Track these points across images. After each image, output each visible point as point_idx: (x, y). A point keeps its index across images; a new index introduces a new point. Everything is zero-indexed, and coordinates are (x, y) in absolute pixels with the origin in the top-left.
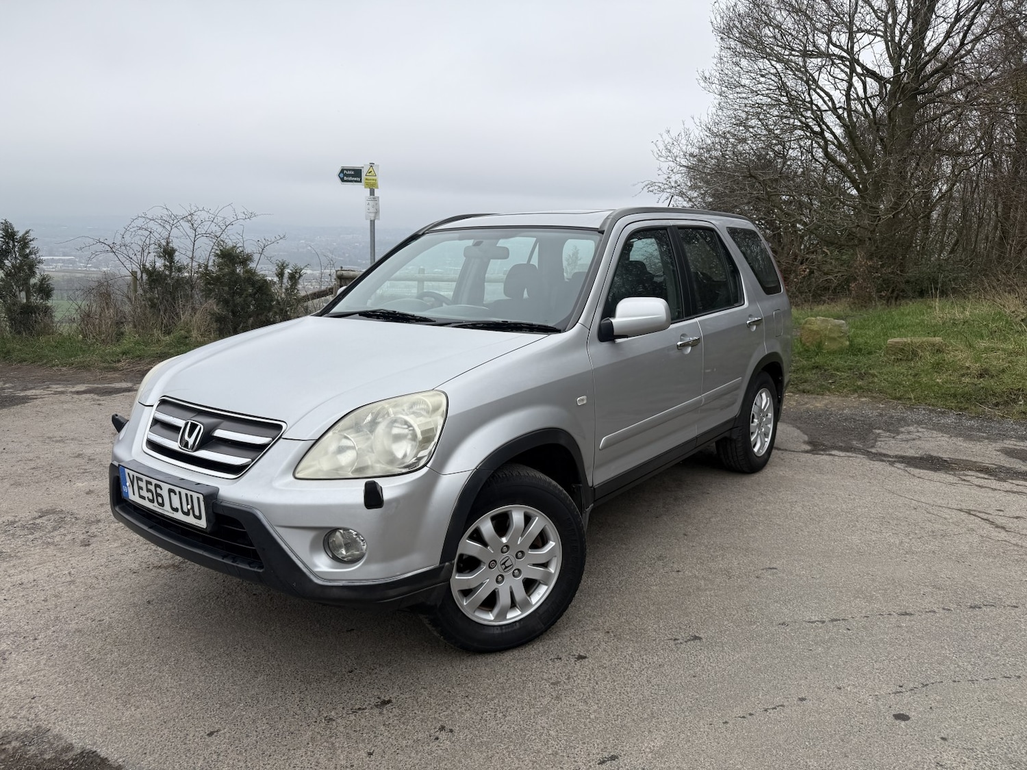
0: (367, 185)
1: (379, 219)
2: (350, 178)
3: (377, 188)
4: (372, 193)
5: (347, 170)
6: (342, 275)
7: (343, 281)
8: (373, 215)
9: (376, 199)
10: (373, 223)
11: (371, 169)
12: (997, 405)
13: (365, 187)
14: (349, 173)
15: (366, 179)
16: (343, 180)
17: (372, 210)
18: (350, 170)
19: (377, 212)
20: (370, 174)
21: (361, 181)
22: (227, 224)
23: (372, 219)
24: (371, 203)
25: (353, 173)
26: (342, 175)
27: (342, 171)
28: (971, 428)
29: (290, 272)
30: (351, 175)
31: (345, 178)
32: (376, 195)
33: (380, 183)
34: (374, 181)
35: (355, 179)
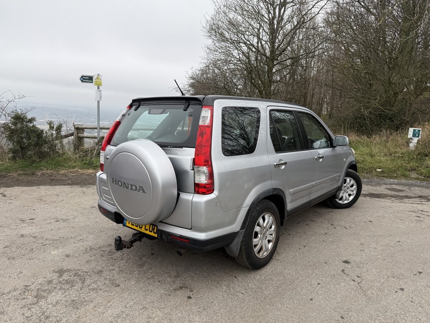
0: (96, 84)
1: (101, 100)
2: (87, 81)
3: (102, 86)
4: (98, 88)
5: (85, 77)
6: (78, 127)
7: (78, 130)
8: (99, 99)
9: (100, 91)
10: (98, 102)
11: (98, 77)
12: (367, 173)
13: (95, 85)
14: (86, 78)
15: (96, 81)
16: (82, 81)
17: (99, 96)
18: (86, 77)
19: (101, 97)
20: (98, 79)
21: (92, 82)
22: (10, 101)
23: (99, 100)
24: (98, 93)
25: (88, 78)
26: (82, 79)
27: (82, 77)
28: (367, 182)
29: (57, 126)
30: (87, 79)
31: (84, 80)
32: (100, 89)
33: (103, 83)
34: (100, 83)
35: (89, 81)
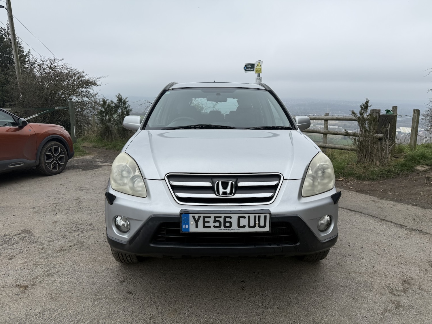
2: (249, 69)
3: (261, 73)
4: (259, 75)
5: (248, 65)
9: (260, 79)
11: (259, 64)
13: (256, 73)
14: (249, 66)
15: (256, 69)
20: (258, 66)
21: (254, 70)
24: (258, 81)
25: (250, 66)
26: (245, 68)
27: (246, 66)
30: (250, 67)
31: (247, 69)
32: (260, 77)
34: (260, 70)
35: (251, 69)
